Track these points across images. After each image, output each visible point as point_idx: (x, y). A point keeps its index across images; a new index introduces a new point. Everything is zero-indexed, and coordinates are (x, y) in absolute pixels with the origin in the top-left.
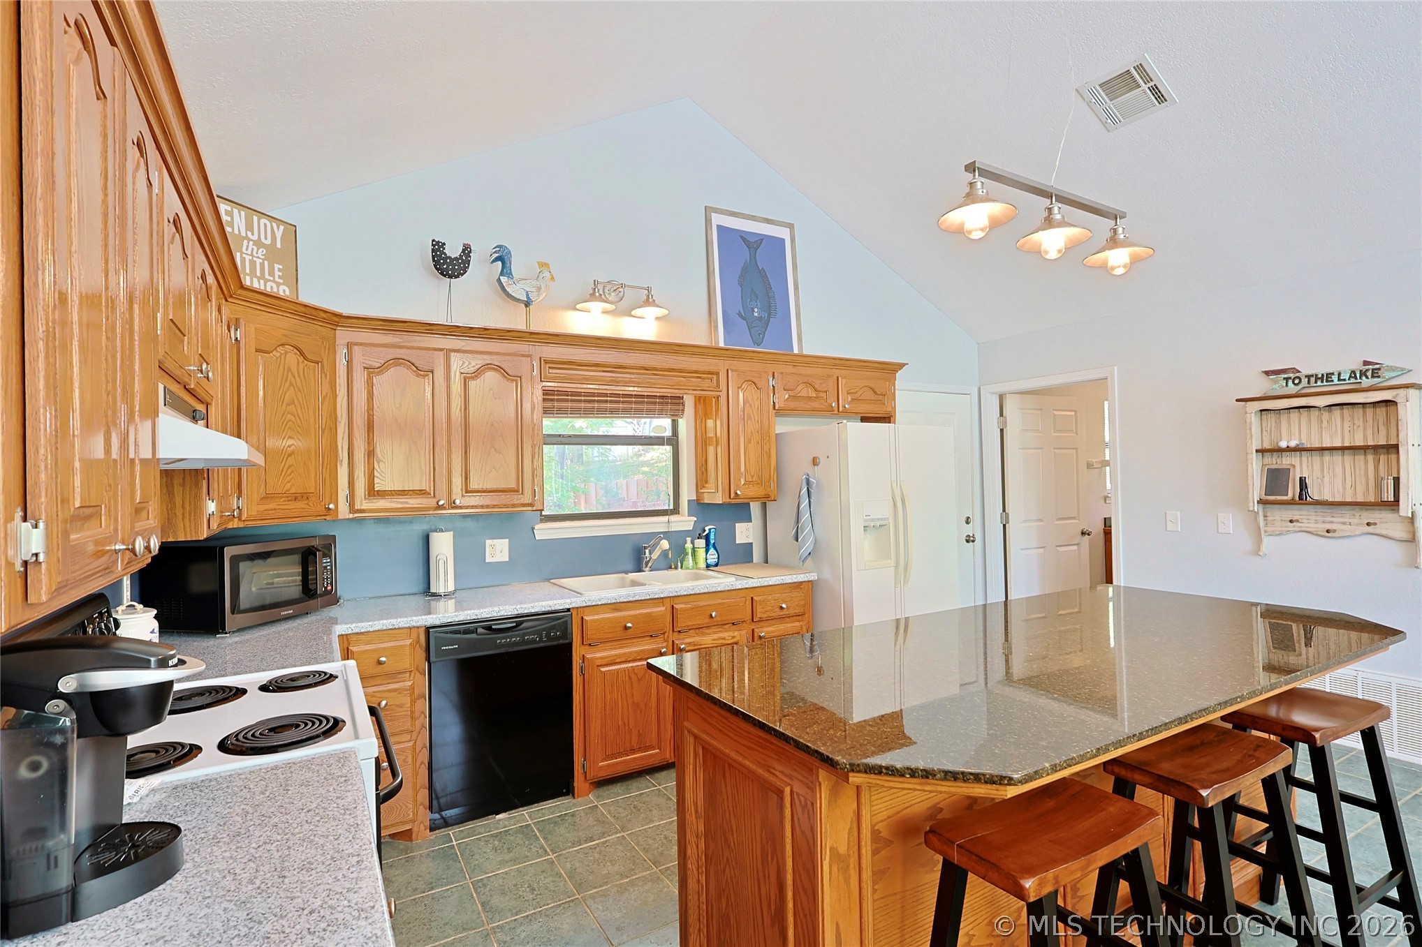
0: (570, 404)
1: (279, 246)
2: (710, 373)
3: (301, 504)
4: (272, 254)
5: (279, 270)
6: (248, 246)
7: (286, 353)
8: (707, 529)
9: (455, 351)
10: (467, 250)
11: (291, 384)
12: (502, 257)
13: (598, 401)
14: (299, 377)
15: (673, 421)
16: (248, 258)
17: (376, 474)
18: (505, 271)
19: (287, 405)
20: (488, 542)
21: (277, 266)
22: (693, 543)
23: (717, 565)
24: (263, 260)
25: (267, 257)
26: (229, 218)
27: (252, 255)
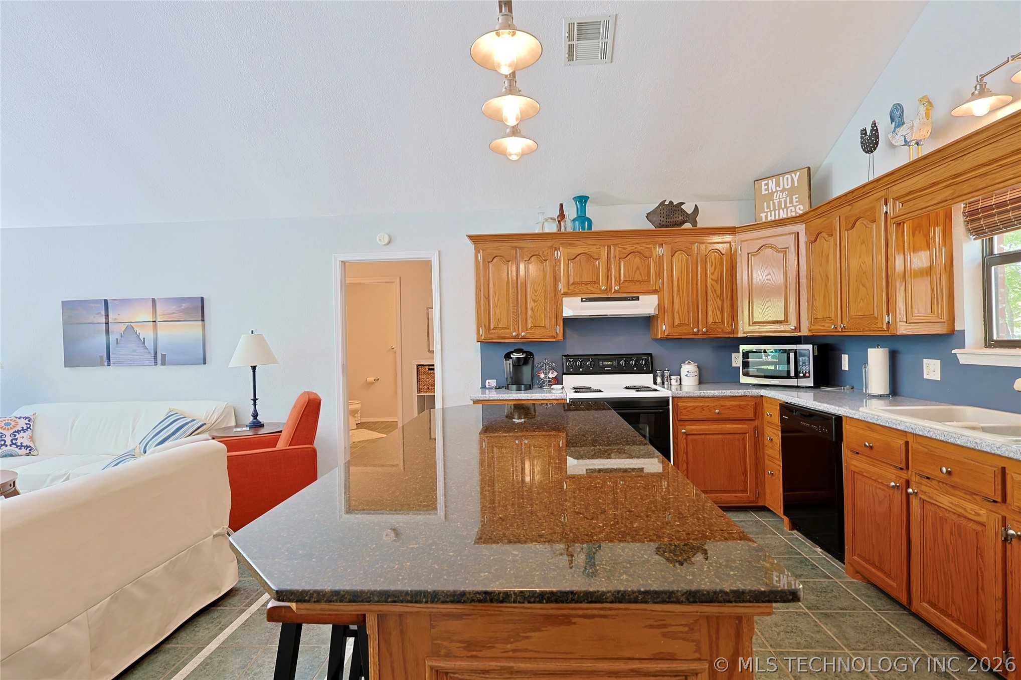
1: (796, 184)
4: (792, 191)
5: (796, 198)
6: (777, 195)
10: (875, 125)
12: (895, 114)
16: (776, 201)
18: (899, 126)
19: (766, 276)
20: (925, 361)
21: (794, 197)
24: (786, 198)
25: (788, 195)
26: (766, 187)
27: (779, 198)
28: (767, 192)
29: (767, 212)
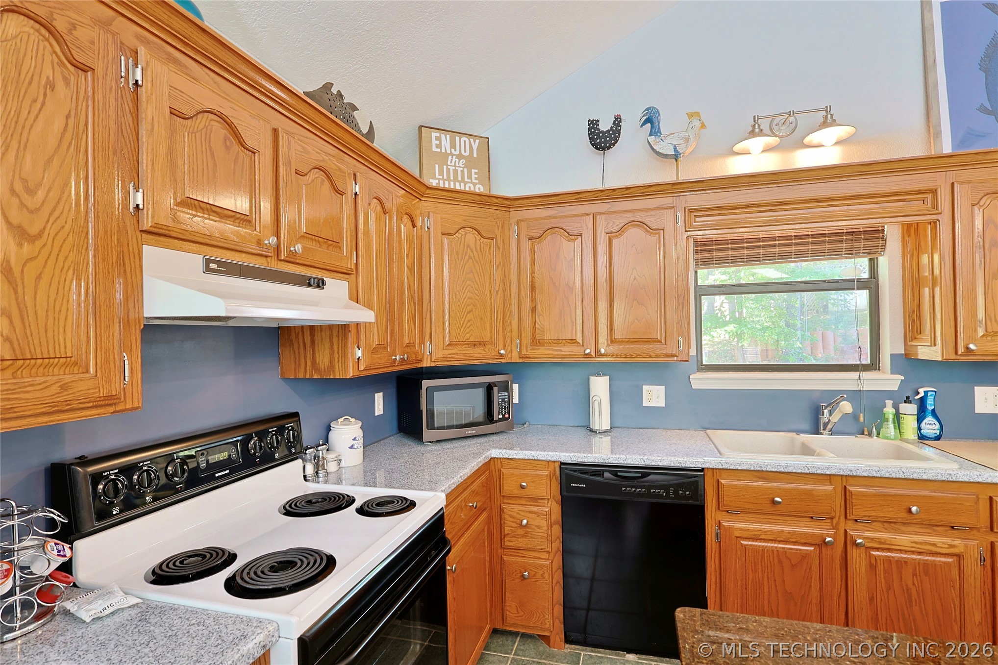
0: (730, 253)
1: (475, 155)
2: (922, 192)
3: (478, 350)
4: (470, 162)
5: (476, 173)
6: (452, 160)
7: (466, 234)
8: (922, 392)
9: (600, 214)
10: (618, 121)
11: (470, 257)
12: (651, 120)
13: (764, 246)
14: (477, 251)
15: (871, 260)
16: (452, 168)
17: (537, 326)
18: (655, 131)
19: (467, 274)
20: (645, 388)
21: (473, 171)
22: (896, 407)
23: (938, 438)
24: (463, 168)
25: (466, 166)
26: (438, 142)
27: (455, 166)
28: (438, 150)
29: (439, 179)
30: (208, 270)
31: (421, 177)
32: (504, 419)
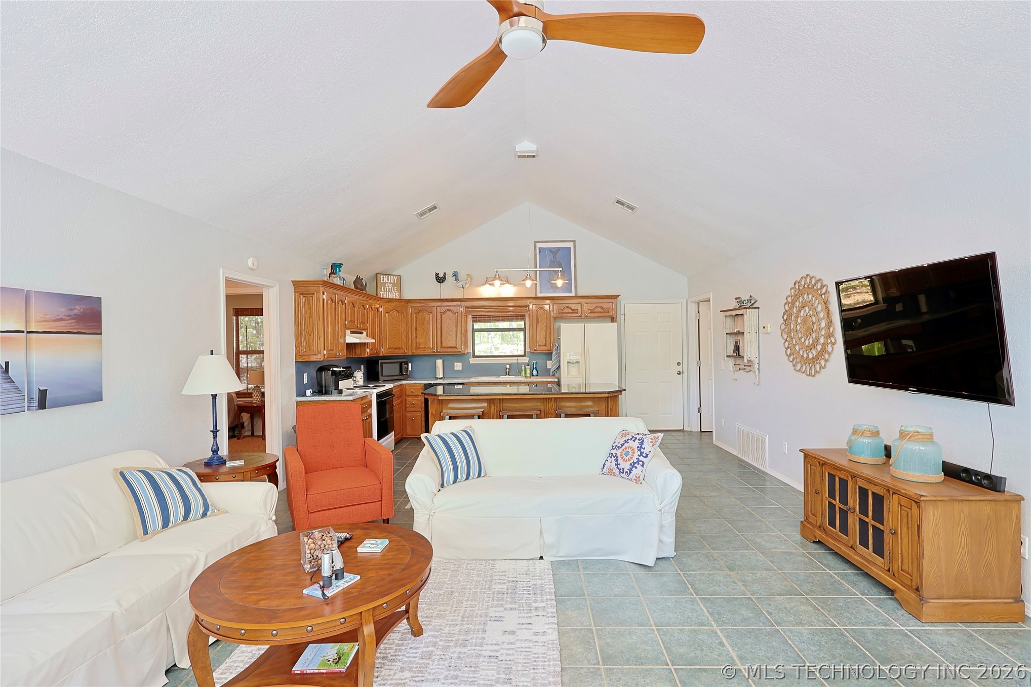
0: (481, 319)
1: (396, 283)
2: (525, 306)
3: (398, 350)
4: (394, 285)
5: (396, 290)
6: (387, 285)
7: (394, 312)
8: (533, 362)
9: (438, 306)
10: (445, 274)
11: (395, 320)
12: (455, 274)
14: (397, 317)
15: (524, 322)
16: (387, 288)
17: (418, 342)
18: (457, 280)
19: (394, 325)
20: (455, 363)
21: (395, 288)
22: (525, 367)
25: (392, 286)
26: (383, 279)
27: (389, 287)
28: (383, 282)
29: (383, 294)
30: (351, 333)
31: (377, 295)
32: (406, 374)
